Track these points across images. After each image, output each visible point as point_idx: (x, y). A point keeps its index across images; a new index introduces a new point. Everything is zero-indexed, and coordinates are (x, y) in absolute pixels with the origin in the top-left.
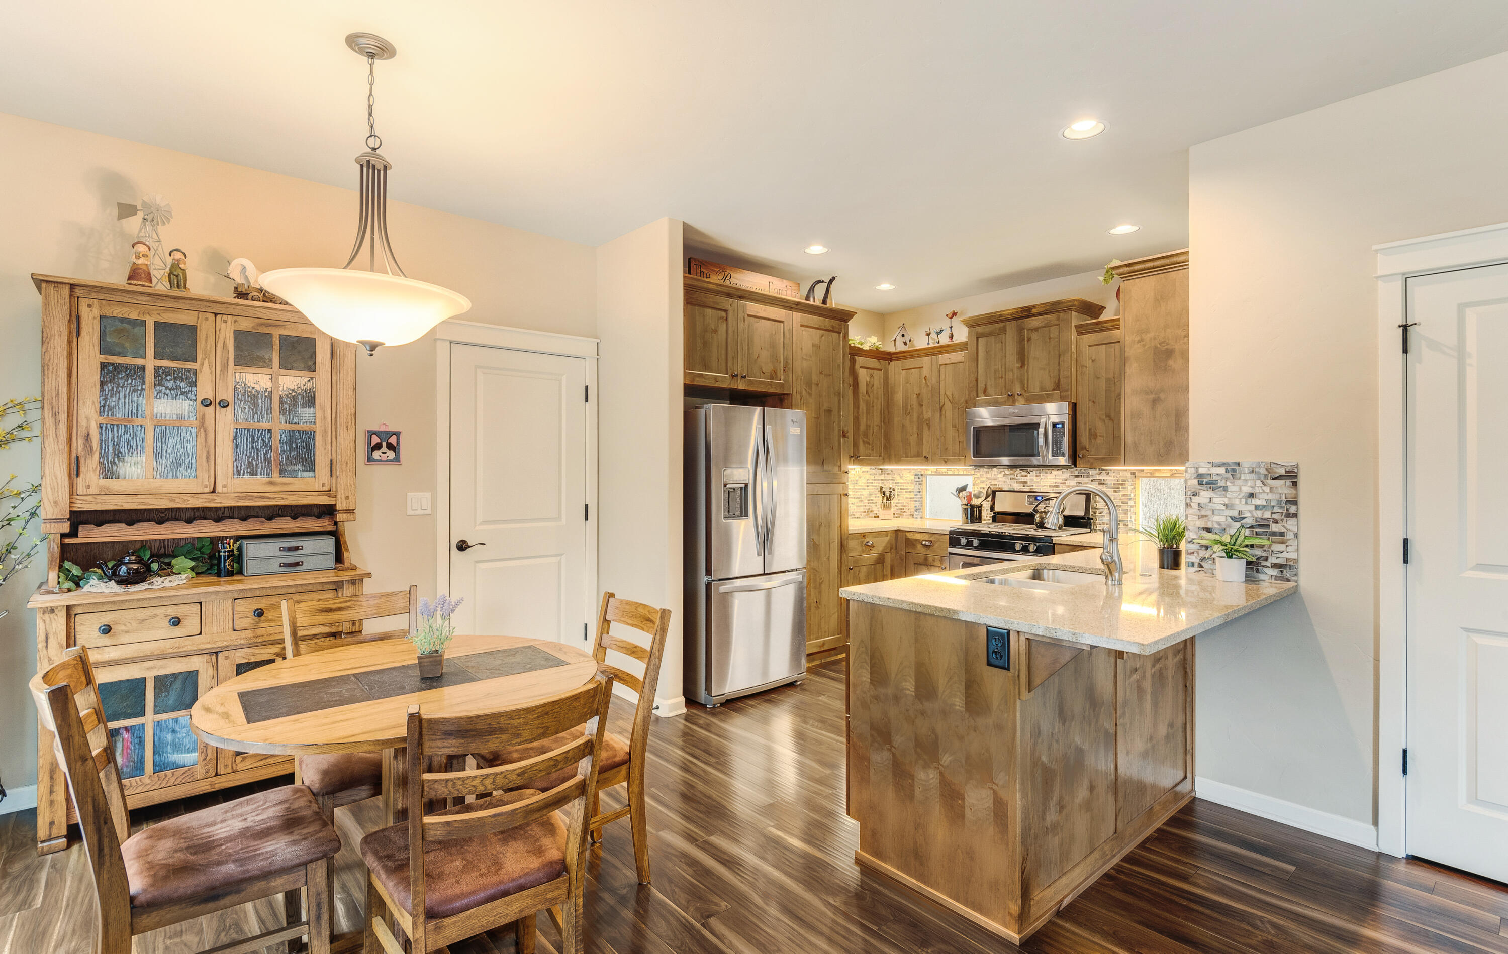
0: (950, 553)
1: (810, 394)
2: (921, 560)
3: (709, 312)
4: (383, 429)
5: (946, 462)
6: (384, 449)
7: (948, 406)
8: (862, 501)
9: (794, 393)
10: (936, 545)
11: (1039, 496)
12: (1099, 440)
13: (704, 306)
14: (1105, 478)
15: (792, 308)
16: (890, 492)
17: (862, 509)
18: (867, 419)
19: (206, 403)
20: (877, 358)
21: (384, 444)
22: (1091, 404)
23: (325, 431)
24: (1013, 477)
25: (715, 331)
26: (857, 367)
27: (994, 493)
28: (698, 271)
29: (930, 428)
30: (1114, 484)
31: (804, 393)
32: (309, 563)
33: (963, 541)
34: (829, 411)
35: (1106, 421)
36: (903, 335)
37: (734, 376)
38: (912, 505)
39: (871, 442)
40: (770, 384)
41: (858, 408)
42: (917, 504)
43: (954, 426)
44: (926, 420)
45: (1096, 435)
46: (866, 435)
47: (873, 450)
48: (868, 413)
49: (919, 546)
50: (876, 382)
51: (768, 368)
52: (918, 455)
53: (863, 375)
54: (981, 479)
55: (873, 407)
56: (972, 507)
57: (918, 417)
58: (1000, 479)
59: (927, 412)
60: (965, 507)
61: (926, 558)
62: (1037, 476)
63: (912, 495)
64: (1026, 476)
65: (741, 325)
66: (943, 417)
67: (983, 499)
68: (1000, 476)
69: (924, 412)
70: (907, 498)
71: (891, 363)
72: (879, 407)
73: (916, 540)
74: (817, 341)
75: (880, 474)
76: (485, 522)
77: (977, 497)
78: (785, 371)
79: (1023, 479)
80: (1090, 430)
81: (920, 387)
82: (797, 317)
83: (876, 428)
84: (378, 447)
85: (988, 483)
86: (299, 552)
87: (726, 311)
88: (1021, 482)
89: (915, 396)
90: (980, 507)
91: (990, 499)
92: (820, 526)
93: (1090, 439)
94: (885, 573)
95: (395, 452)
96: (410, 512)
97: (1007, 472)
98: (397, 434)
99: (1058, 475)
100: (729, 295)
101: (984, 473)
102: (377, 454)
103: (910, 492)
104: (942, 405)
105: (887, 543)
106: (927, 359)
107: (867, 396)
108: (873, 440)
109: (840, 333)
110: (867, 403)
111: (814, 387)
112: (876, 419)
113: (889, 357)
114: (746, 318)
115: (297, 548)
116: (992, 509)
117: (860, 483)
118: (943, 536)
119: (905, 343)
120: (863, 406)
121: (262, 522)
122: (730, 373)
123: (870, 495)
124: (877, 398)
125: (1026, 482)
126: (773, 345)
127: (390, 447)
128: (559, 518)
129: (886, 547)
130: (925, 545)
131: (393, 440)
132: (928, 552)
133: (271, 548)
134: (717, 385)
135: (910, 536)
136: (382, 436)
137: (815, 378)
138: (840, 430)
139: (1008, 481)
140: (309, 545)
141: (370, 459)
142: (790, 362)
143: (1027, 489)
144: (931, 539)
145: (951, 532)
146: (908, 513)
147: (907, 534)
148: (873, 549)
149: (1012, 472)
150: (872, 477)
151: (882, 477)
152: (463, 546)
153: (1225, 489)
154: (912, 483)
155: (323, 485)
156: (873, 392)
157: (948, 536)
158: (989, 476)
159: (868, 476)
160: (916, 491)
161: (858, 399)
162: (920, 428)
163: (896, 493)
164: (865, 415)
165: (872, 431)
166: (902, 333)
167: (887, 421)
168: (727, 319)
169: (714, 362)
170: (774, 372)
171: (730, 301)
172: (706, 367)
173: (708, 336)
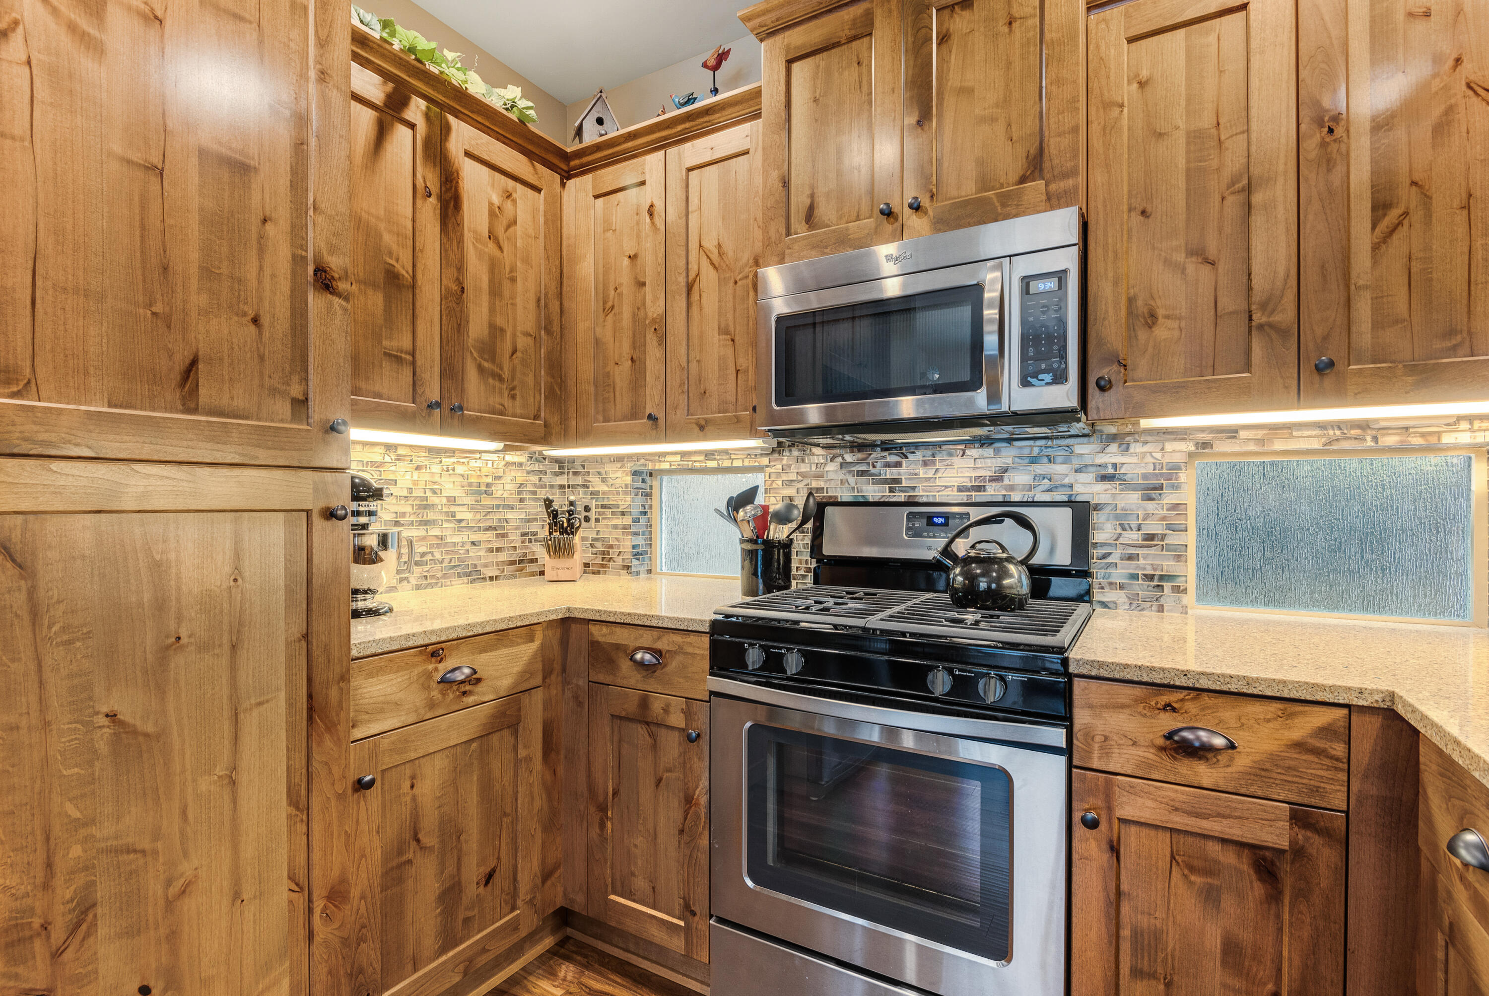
0: (712, 693)
2: (631, 706)
5: (702, 428)
7: (709, 277)
8: (504, 536)
10: (674, 664)
11: (939, 515)
12: (1163, 332)
14: (1118, 459)
16: (570, 513)
17: (504, 556)
18: (492, 310)
20: (526, 152)
22: (1136, 218)
24: (864, 468)
26: (451, 146)
27: (821, 507)
29: (663, 340)
30: (1145, 476)
33: (754, 656)
35: (1191, 269)
36: (600, 123)
38: (627, 544)
39: (506, 374)
41: (460, 268)
42: (640, 541)
43: (724, 331)
44: (654, 320)
45: (1153, 315)
46: (488, 349)
47: (513, 397)
48: (495, 291)
49: (625, 665)
50: (522, 215)
52: (633, 415)
53: (477, 184)
54: (784, 477)
55: (513, 280)
56: (769, 545)
57: (634, 316)
58: (831, 476)
59: (655, 299)
60: (749, 546)
61: (644, 703)
62: (925, 464)
63: (627, 520)
64: (898, 465)
66: (695, 310)
67: (794, 525)
68: (832, 467)
69: (649, 298)
70: (615, 527)
71: (571, 183)
72: (531, 284)
73: (618, 647)
75: (556, 474)
77: (782, 518)
79: (890, 473)
80: (1131, 301)
81: (638, 236)
83: (523, 342)
85: (801, 485)
88: (885, 481)
89: (626, 262)
90: (786, 546)
91: (809, 525)
93: (1131, 328)
94: (522, 753)
97: (849, 458)
99: (983, 457)
101: (792, 462)
103: (623, 514)
104: (692, 275)
105: (531, 662)
106: (655, 157)
107: (491, 244)
108: (514, 370)
110: (494, 266)
112: (525, 317)
113: (561, 163)
116: (816, 548)
117: (498, 491)
118: (692, 638)
120: (475, 265)
123: (529, 521)
124: (526, 261)
125: (897, 481)
129: (527, 673)
130: (641, 664)
132: (651, 685)
135: (599, 634)
139: (852, 480)
143: (901, 497)
144: (659, 645)
145: (717, 627)
146: (619, 561)
147: (594, 629)
148: (480, 688)
149: (860, 455)
150: (534, 479)
151: (562, 480)
154: (626, 493)
156: (512, 241)
157: (706, 640)
158: (804, 468)
159: (521, 476)
160: (636, 511)
161: (460, 242)
162: (638, 344)
163: (593, 515)
164: (485, 298)
165: (508, 347)
166: (595, 115)
167: (556, 328)
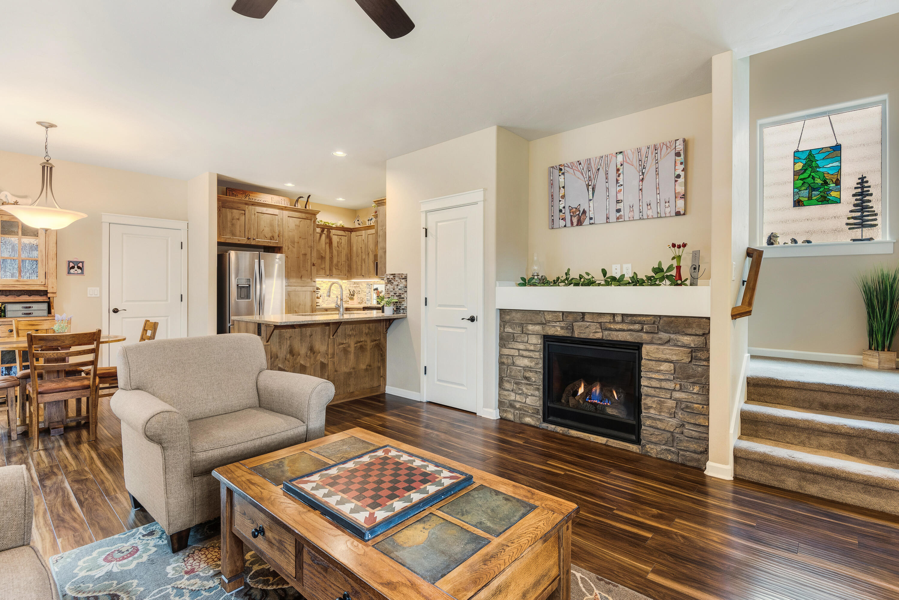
1: (294, 247)
3: (235, 211)
4: (75, 260)
7: (371, 253)
9: (284, 246)
13: (232, 208)
15: (282, 209)
18: (337, 259)
20: (344, 231)
21: (76, 267)
23: (42, 260)
25: (238, 219)
26: (331, 234)
28: (231, 193)
29: (365, 262)
31: (290, 246)
32: (35, 314)
34: (305, 255)
36: (358, 221)
37: (248, 239)
39: (340, 269)
40: (270, 242)
41: (332, 253)
43: (372, 262)
44: (364, 259)
46: (337, 265)
47: (341, 272)
48: (338, 255)
50: (343, 241)
51: (269, 235)
52: (361, 275)
53: (335, 239)
55: (341, 253)
57: (361, 258)
59: (364, 256)
60: (377, 296)
63: (365, 294)
65: (253, 217)
66: (369, 258)
71: (352, 233)
72: (345, 253)
74: (298, 223)
76: (127, 301)
78: (278, 236)
81: (362, 244)
82: (286, 213)
83: (343, 263)
84: (73, 267)
86: (31, 309)
87: (245, 211)
89: (360, 248)
92: (300, 304)
95: (81, 269)
96: (89, 296)
98: (83, 262)
100: (246, 204)
102: (72, 271)
104: (369, 252)
106: (364, 231)
107: (338, 248)
109: (311, 220)
110: (338, 251)
111: (296, 244)
112: (343, 258)
113: (351, 230)
114: (256, 214)
115: (30, 307)
119: (359, 224)
120: (335, 252)
121: (15, 297)
122: (246, 237)
124: (344, 249)
126: (272, 225)
127: (79, 268)
128: (167, 300)
131: (80, 265)
133: (19, 307)
134: (239, 242)
136: (75, 263)
137: (296, 240)
138: (311, 263)
140: (35, 306)
141: (69, 273)
142: (282, 232)
150: (349, 285)
151: (355, 285)
152: (116, 311)
153: (393, 283)
154: (366, 288)
155: (42, 282)
156: (341, 246)
160: (367, 292)
161: (332, 249)
162: (362, 263)
163: (360, 292)
164: (336, 256)
165: (340, 264)
166: (357, 220)
167: (349, 259)
168: (245, 214)
169: (238, 233)
170: (272, 238)
171: (247, 206)
172: (233, 234)
173: (234, 221)
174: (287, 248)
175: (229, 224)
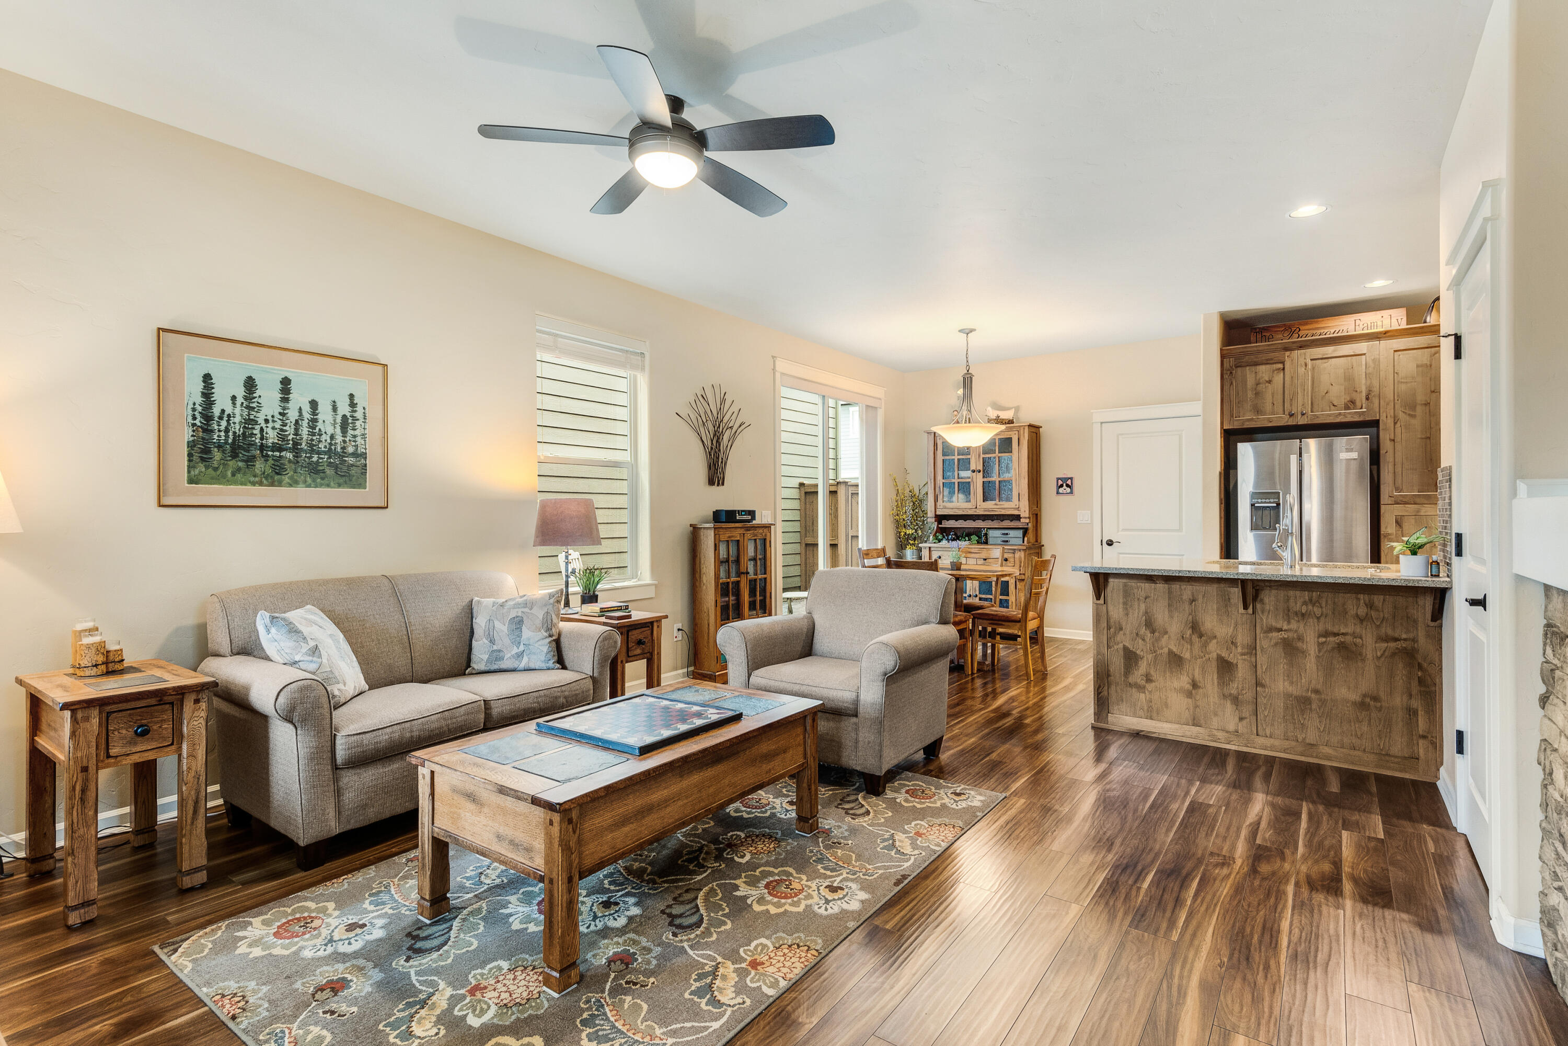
3: (1261, 368)
4: (1064, 477)
6: (1065, 486)
9: (1383, 418)
13: (1256, 364)
15: (1382, 338)
19: (974, 471)
23: (1016, 480)
25: (1270, 382)
28: (1259, 336)
31: (1401, 415)
32: (1012, 541)
37: (1291, 415)
40: (1345, 415)
51: (1342, 400)
65: (1302, 370)
76: (1124, 530)
78: (1367, 399)
82: (1389, 345)
84: (1062, 486)
87: (1283, 363)
95: (1070, 489)
96: (1079, 522)
98: (1071, 479)
100: (1290, 349)
102: (1061, 490)
111: (1419, 409)
114: (1310, 363)
115: (1007, 534)
122: (1287, 413)
126: (1349, 378)
127: (1068, 486)
128: (1180, 530)
131: (1069, 482)
133: (998, 533)
134: (1270, 425)
136: (1064, 481)
140: (1012, 533)
141: (1058, 493)
142: (1377, 389)
152: (1110, 543)
155: (1016, 505)
168: (1284, 369)
169: (1268, 407)
170: (1351, 403)
171: (1287, 353)
172: (1258, 411)
173: (1260, 387)
174: (1390, 422)
175: (1250, 394)
